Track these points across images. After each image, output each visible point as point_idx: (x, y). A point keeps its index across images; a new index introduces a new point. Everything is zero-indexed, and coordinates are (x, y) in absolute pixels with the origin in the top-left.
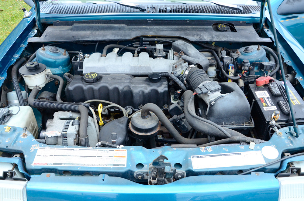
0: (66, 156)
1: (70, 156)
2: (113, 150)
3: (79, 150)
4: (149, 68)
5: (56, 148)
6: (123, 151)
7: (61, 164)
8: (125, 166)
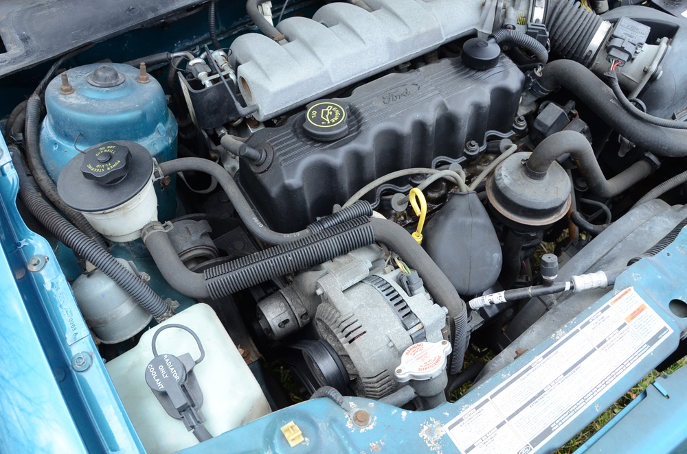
0: (535, 398)
1: (543, 392)
2: (608, 307)
3: (544, 357)
4: (437, 32)
5: (487, 396)
6: (626, 292)
7: (548, 431)
8: (671, 331)
